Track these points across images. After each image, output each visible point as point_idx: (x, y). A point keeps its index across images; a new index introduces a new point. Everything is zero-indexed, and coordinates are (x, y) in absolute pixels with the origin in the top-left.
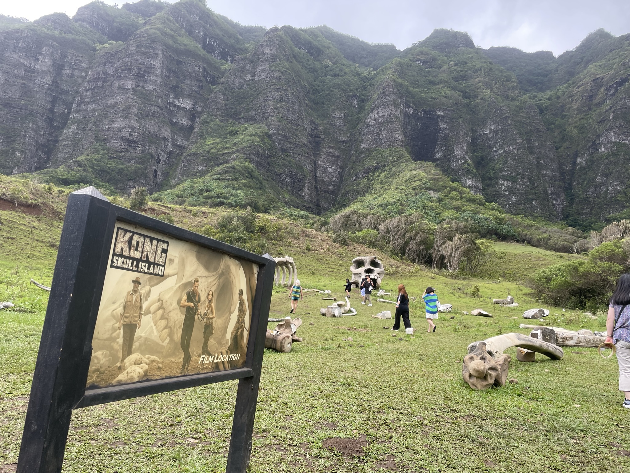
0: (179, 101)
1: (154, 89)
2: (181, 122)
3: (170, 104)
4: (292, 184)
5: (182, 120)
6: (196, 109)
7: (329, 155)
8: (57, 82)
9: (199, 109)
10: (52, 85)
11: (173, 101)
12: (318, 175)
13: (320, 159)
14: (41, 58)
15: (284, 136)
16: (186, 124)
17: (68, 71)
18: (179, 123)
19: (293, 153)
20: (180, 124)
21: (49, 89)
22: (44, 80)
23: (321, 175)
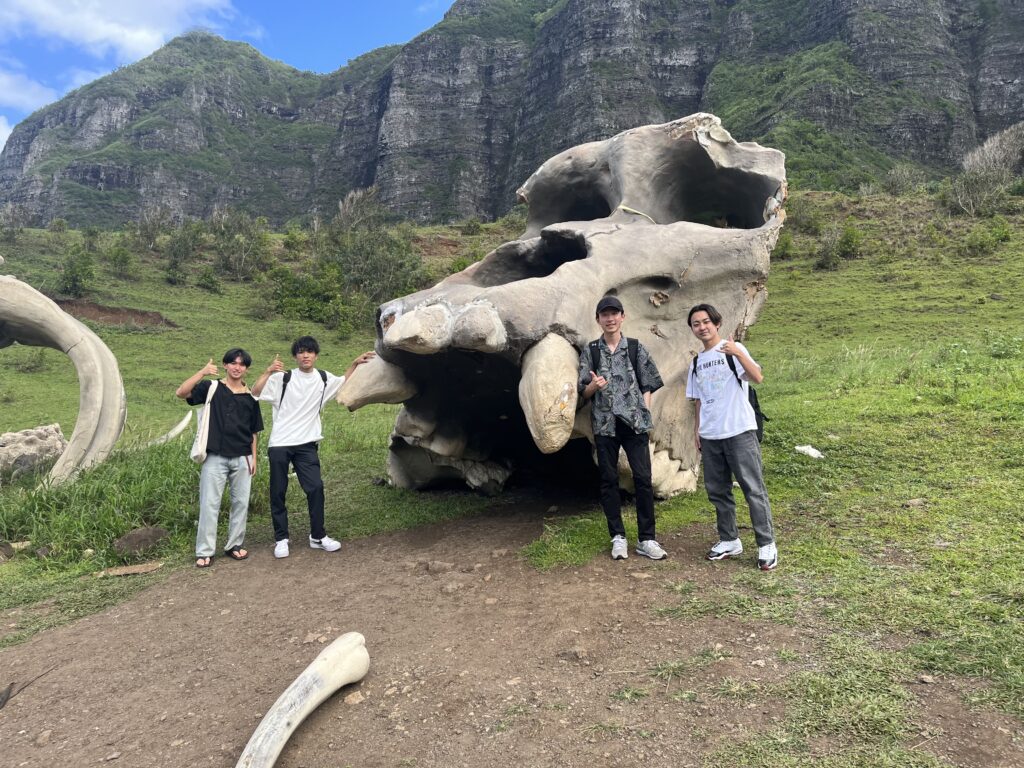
0: (671, 58)
1: (624, 51)
2: (681, 93)
3: (655, 68)
4: (918, 141)
5: (681, 90)
6: (705, 60)
7: (1002, 58)
8: (488, 97)
9: (710, 58)
10: (481, 103)
11: (662, 61)
12: (983, 107)
13: (981, 72)
14: (460, 67)
15: (885, 46)
16: (688, 93)
17: (500, 74)
18: (676, 96)
19: (913, 76)
20: (679, 98)
21: (479, 111)
22: (470, 100)
23: (989, 106)
